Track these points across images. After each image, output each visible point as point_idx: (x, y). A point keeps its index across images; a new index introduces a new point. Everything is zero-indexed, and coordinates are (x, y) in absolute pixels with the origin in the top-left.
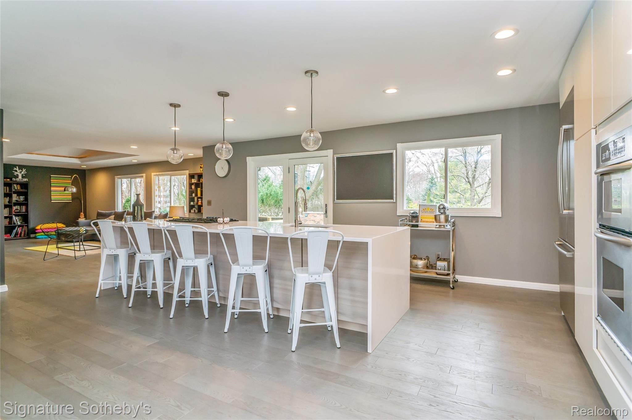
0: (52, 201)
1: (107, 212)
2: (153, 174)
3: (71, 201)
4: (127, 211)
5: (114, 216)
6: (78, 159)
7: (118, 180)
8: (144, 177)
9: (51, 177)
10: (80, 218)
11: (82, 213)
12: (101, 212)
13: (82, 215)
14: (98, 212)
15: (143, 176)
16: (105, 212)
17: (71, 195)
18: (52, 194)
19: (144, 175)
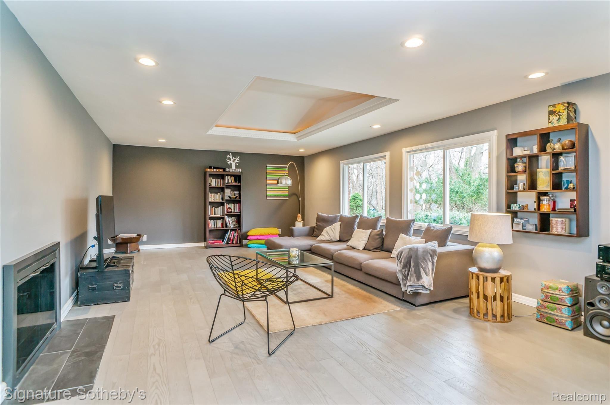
0: (267, 198)
1: (329, 215)
2: (404, 150)
3: (288, 198)
4: (359, 216)
5: (340, 222)
6: (293, 134)
7: (344, 166)
8: (388, 157)
9: (266, 166)
10: (297, 221)
11: (299, 215)
12: (322, 216)
13: (299, 216)
14: (318, 214)
15: (385, 156)
16: (327, 215)
17: (288, 190)
18: (267, 189)
19: (387, 153)
